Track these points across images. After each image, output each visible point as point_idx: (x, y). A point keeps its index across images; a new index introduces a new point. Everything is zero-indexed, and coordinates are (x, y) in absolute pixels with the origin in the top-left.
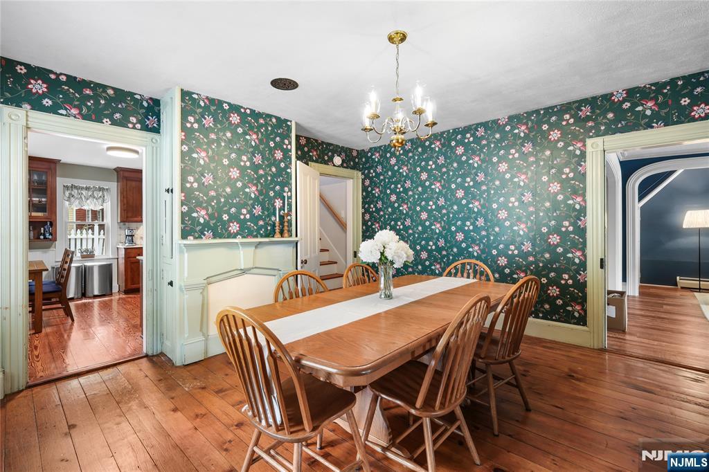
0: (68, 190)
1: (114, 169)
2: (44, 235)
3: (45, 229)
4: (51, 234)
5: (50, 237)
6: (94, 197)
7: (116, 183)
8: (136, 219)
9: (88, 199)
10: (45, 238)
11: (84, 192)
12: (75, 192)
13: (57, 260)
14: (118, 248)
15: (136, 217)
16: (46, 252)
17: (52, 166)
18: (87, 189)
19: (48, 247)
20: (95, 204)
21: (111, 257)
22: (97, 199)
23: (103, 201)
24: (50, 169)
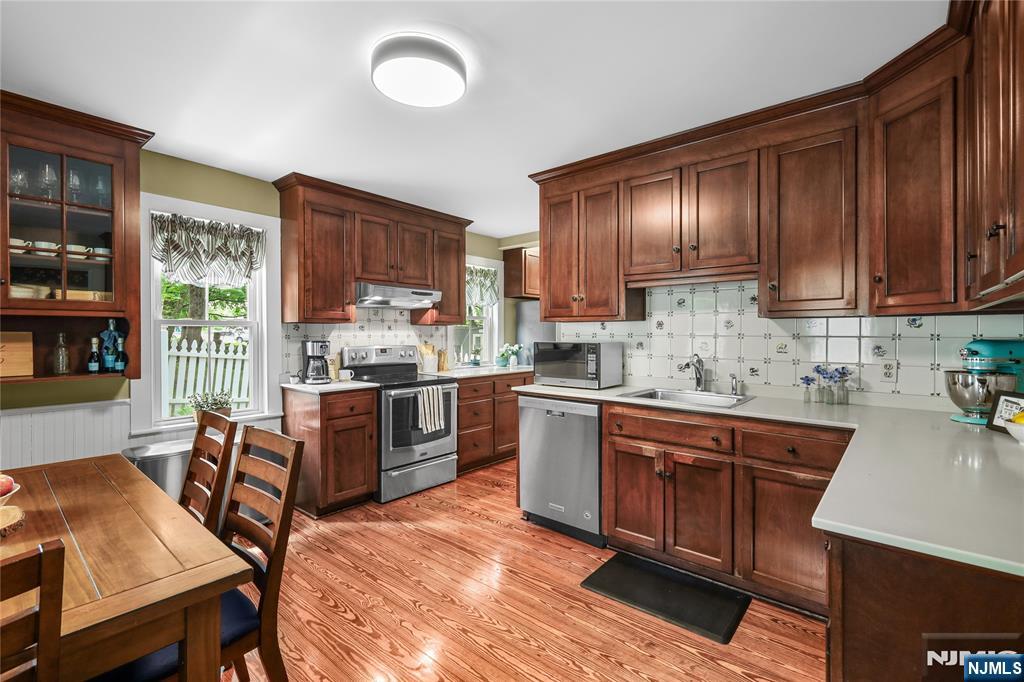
0: (162, 229)
1: (275, 183)
2: (100, 359)
3: (101, 342)
4: (123, 357)
5: (120, 366)
6: (229, 254)
7: (279, 220)
8: (332, 314)
9: (213, 258)
10: (103, 370)
11: (204, 239)
12: (181, 237)
13: (133, 432)
14: (284, 390)
15: (331, 308)
16: (103, 410)
17: (129, 148)
18: (213, 230)
19: (109, 395)
20: (232, 273)
21: (267, 413)
22: (235, 259)
23: (251, 265)
24: (120, 157)
